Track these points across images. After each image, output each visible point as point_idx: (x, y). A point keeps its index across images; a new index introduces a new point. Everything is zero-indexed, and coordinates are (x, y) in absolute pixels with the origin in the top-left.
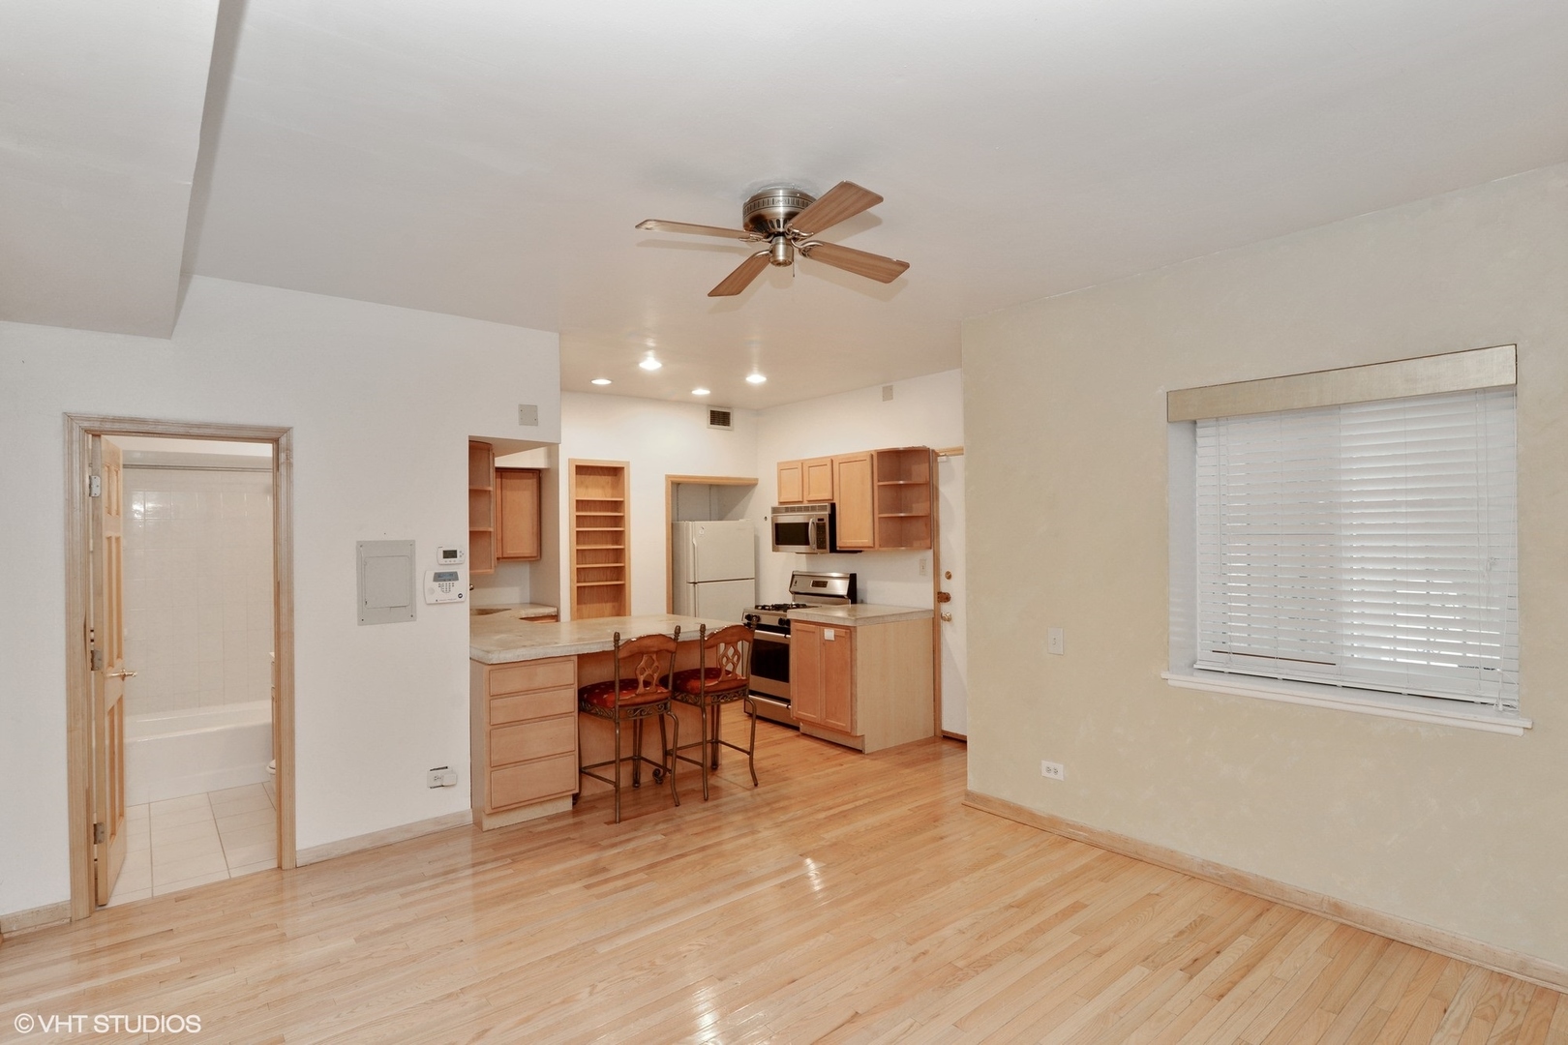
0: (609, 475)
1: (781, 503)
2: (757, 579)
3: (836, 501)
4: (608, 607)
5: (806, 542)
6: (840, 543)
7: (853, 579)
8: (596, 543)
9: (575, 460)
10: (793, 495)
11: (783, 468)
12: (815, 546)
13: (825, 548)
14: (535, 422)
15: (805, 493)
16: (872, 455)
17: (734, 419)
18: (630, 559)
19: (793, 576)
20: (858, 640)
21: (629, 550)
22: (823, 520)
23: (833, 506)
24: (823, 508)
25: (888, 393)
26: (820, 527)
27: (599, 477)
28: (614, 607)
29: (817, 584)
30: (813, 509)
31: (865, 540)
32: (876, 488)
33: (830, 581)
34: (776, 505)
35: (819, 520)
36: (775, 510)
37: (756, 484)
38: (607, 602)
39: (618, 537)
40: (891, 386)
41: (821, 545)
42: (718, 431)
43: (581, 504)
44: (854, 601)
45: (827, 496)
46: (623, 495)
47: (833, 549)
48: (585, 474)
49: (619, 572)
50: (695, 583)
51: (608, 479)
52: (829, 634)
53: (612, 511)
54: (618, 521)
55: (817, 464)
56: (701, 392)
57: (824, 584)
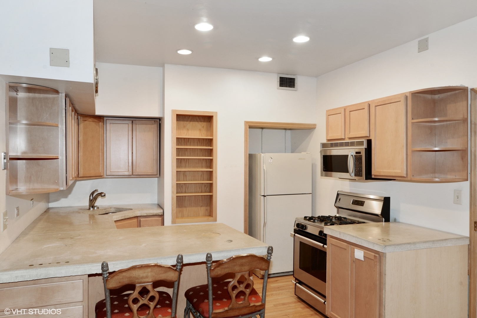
0: (204, 121)
1: (329, 140)
2: (313, 194)
3: (372, 138)
4: (202, 210)
5: (346, 171)
6: (375, 171)
7: (386, 202)
8: (194, 167)
9: (176, 111)
10: (338, 134)
11: (330, 114)
12: (353, 174)
13: (361, 176)
14: (66, 63)
15: (346, 133)
16: (406, 97)
17: (298, 82)
18: (216, 178)
19: (338, 195)
20: (387, 265)
21: (216, 172)
22: (359, 153)
23: (369, 142)
24: (361, 143)
25: (423, 46)
26: (358, 158)
27: (196, 123)
28: (207, 210)
29: (356, 203)
30: (352, 144)
31: (399, 169)
32: (410, 125)
33: (367, 202)
34: (325, 141)
35: (357, 153)
36: (324, 145)
37: (315, 128)
38: (202, 206)
39: (210, 163)
40: (427, 38)
41: (358, 173)
42: (286, 91)
43: (179, 141)
44: (387, 220)
45: (365, 133)
46: (212, 135)
47: (369, 176)
48: (187, 121)
49: (210, 187)
50: (264, 196)
51: (204, 124)
52: (359, 254)
53: (206, 146)
54: (210, 152)
55: (358, 108)
56: (265, 59)
57: (361, 203)
